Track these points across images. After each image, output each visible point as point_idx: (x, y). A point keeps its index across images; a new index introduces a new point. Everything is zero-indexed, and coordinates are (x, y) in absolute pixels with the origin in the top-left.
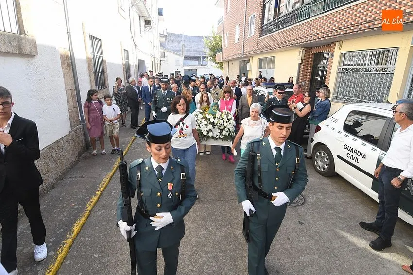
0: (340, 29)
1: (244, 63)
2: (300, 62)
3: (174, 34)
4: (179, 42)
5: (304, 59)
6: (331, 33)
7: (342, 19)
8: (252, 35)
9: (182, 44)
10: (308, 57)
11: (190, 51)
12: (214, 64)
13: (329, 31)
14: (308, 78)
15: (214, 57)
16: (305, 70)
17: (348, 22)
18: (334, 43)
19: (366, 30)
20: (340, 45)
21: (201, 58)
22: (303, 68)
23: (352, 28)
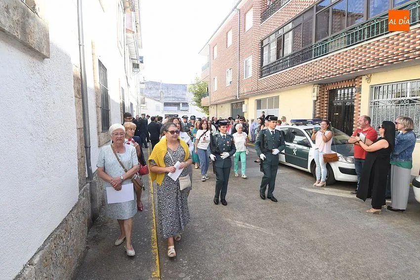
0: (378, 59)
1: (237, 105)
2: (315, 99)
3: (152, 82)
4: (157, 89)
5: (319, 96)
6: (365, 65)
7: (378, 50)
8: (248, 77)
9: (160, 91)
10: (323, 93)
11: (168, 97)
12: (198, 108)
13: (361, 64)
14: (326, 115)
15: (199, 102)
16: (321, 107)
17: (387, 52)
18: (359, 77)
19: (416, 58)
20: (369, 79)
21: (181, 104)
22: (319, 105)
23: (395, 58)
